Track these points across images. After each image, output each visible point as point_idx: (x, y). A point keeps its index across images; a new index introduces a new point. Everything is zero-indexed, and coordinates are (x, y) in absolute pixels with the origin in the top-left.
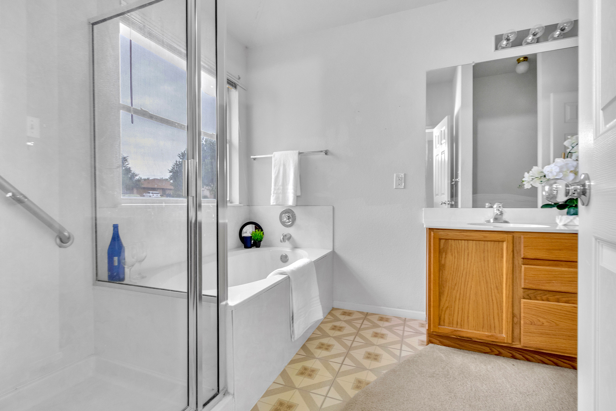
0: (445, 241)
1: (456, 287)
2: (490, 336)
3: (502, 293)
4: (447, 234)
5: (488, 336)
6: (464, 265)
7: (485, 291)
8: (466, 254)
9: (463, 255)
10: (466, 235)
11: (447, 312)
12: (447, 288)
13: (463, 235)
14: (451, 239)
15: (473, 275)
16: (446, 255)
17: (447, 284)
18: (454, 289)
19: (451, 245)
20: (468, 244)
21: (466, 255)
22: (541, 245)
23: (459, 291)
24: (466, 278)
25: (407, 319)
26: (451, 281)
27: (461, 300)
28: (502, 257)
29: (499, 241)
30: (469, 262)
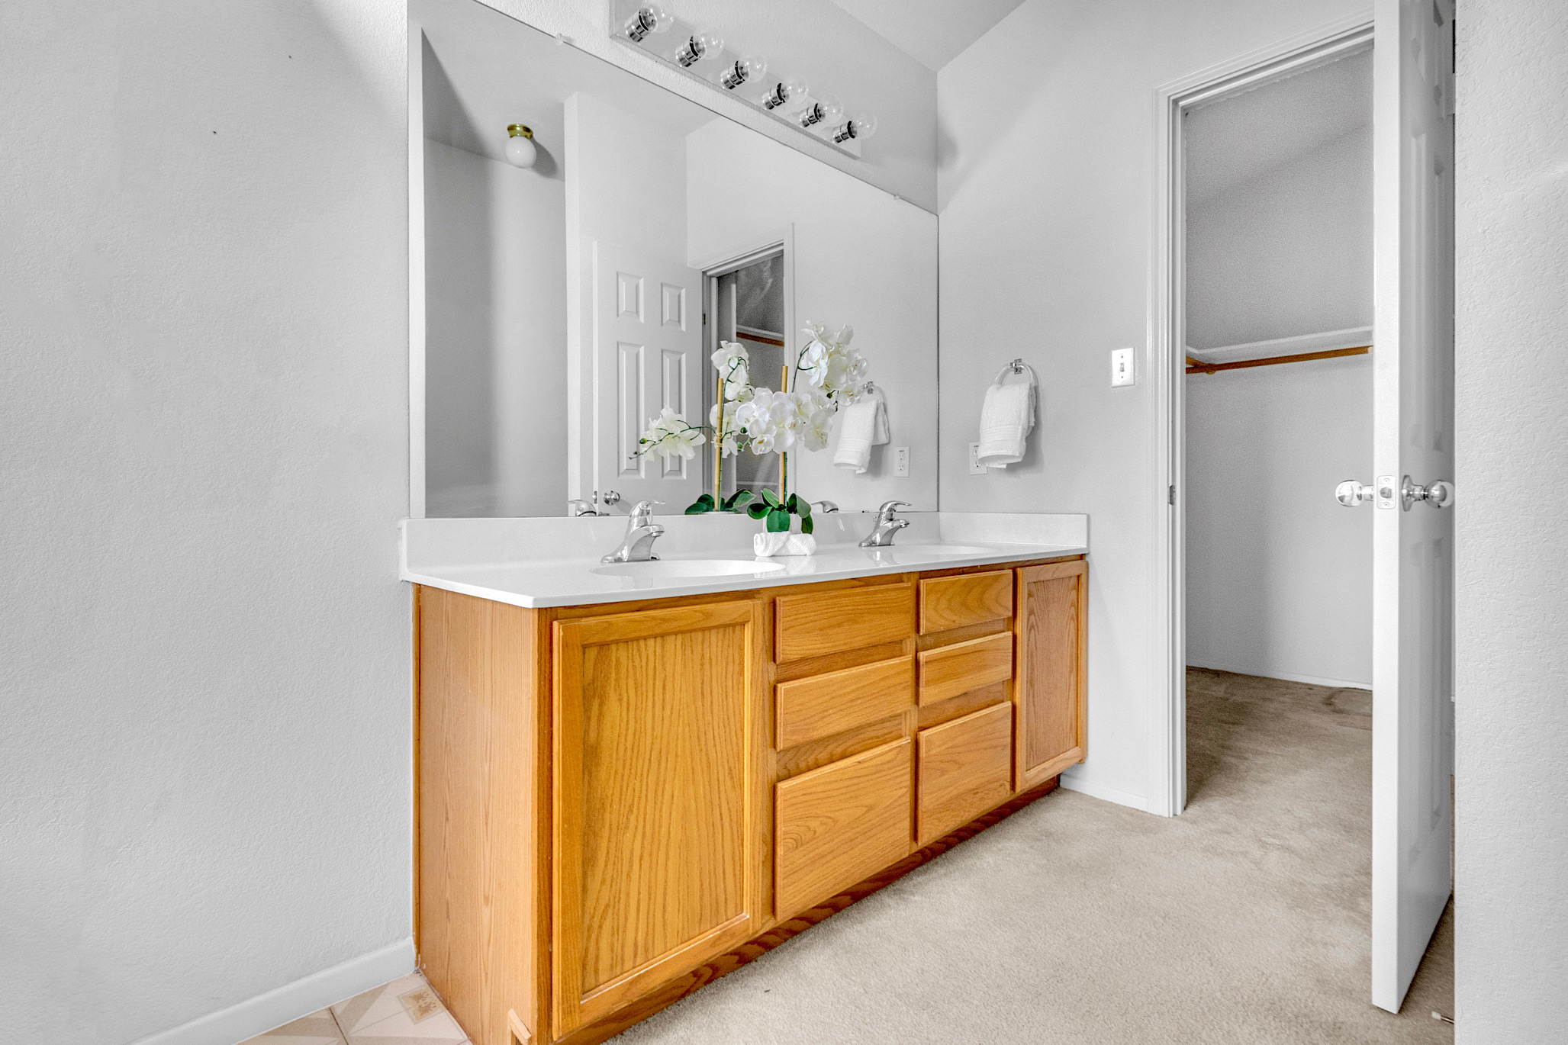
0: (599, 653)
1: (633, 819)
2: (719, 938)
3: (742, 786)
4: (606, 625)
5: (714, 942)
6: (653, 729)
7: (705, 797)
8: (659, 684)
9: (650, 695)
10: (660, 619)
11: (607, 925)
12: (605, 833)
13: (654, 618)
14: (617, 642)
15: (677, 756)
16: (601, 705)
17: (607, 816)
18: (627, 827)
19: (618, 660)
20: (663, 647)
21: (659, 690)
22: (812, 618)
23: (640, 828)
24: (659, 772)
25: (338, 1012)
26: (616, 799)
27: (646, 865)
28: (741, 673)
29: (734, 626)
30: (668, 711)
